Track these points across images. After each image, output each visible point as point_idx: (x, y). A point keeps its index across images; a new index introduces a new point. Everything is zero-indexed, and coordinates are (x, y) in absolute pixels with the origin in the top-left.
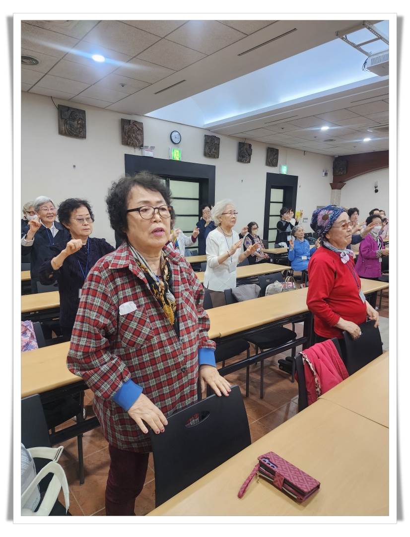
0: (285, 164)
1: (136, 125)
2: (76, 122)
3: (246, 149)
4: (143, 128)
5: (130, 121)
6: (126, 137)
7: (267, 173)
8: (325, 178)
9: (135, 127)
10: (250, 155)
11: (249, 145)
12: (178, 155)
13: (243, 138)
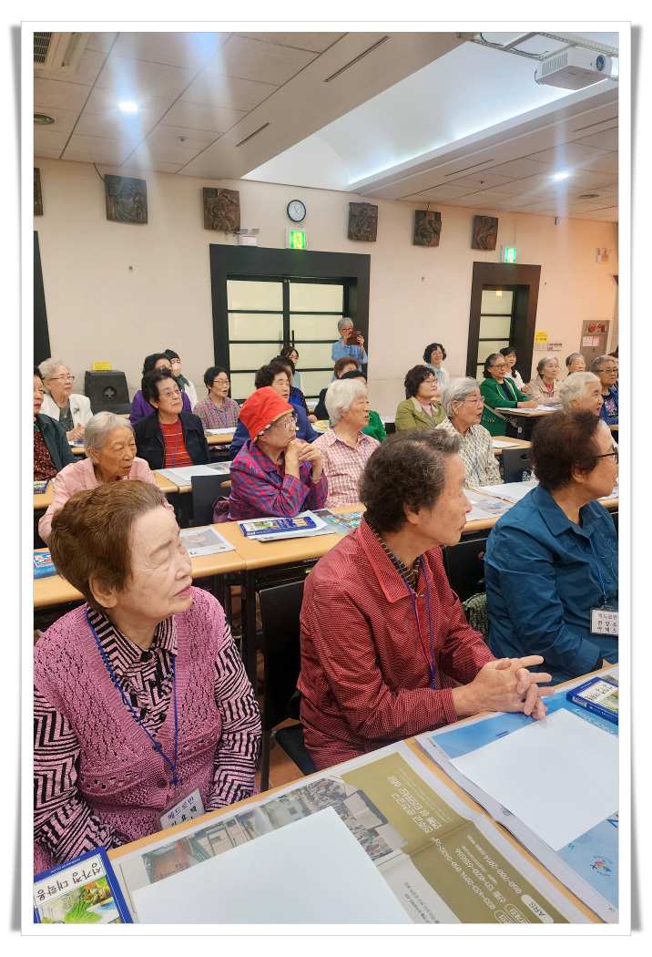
0: (513, 245)
1: (226, 197)
3: (430, 222)
5: (216, 190)
6: (210, 217)
7: (474, 263)
10: (437, 232)
11: (436, 213)
12: (301, 240)
13: (424, 203)
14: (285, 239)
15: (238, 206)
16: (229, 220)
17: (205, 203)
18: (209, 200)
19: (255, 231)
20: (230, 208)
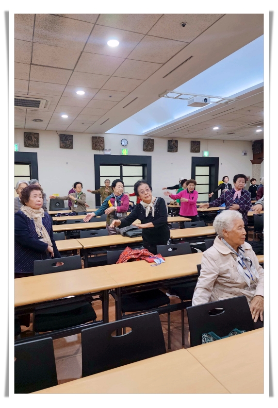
0: (207, 150)
2: (68, 141)
3: (174, 144)
4: (104, 140)
5: (96, 137)
6: (94, 146)
7: (192, 157)
8: (245, 156)
9: (99, 140)
10: (177, 147)
11: (176, 141)
12: (126, 152)
13: (171, 138)
14: (121, 152)
15: (104, 142)
16: (101, 146)
17: (93, 141)
19: (110, 150)
20: (101, 142)
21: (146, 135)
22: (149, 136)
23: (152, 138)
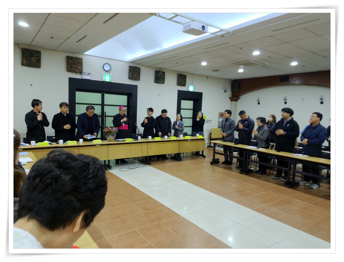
0: (192, 85)
1: (77, 60)
2: (33, 58)
3: (161, 75)
4: (82, 62)
5: (72, 57)
6: (69, 67)
7: (178, 90)
8: (225, 93)
9: (76, 61)
10: (164, 79)
11: (163, 72)
12: (109, 78)
14: (102, 77)
16: (78, 69)
17: (68, 62)
18: (69, 61)
19: (89, 74)
20: (78, 64)
21: (132, 62)
22: (136, 64)
23: (138, 66)
